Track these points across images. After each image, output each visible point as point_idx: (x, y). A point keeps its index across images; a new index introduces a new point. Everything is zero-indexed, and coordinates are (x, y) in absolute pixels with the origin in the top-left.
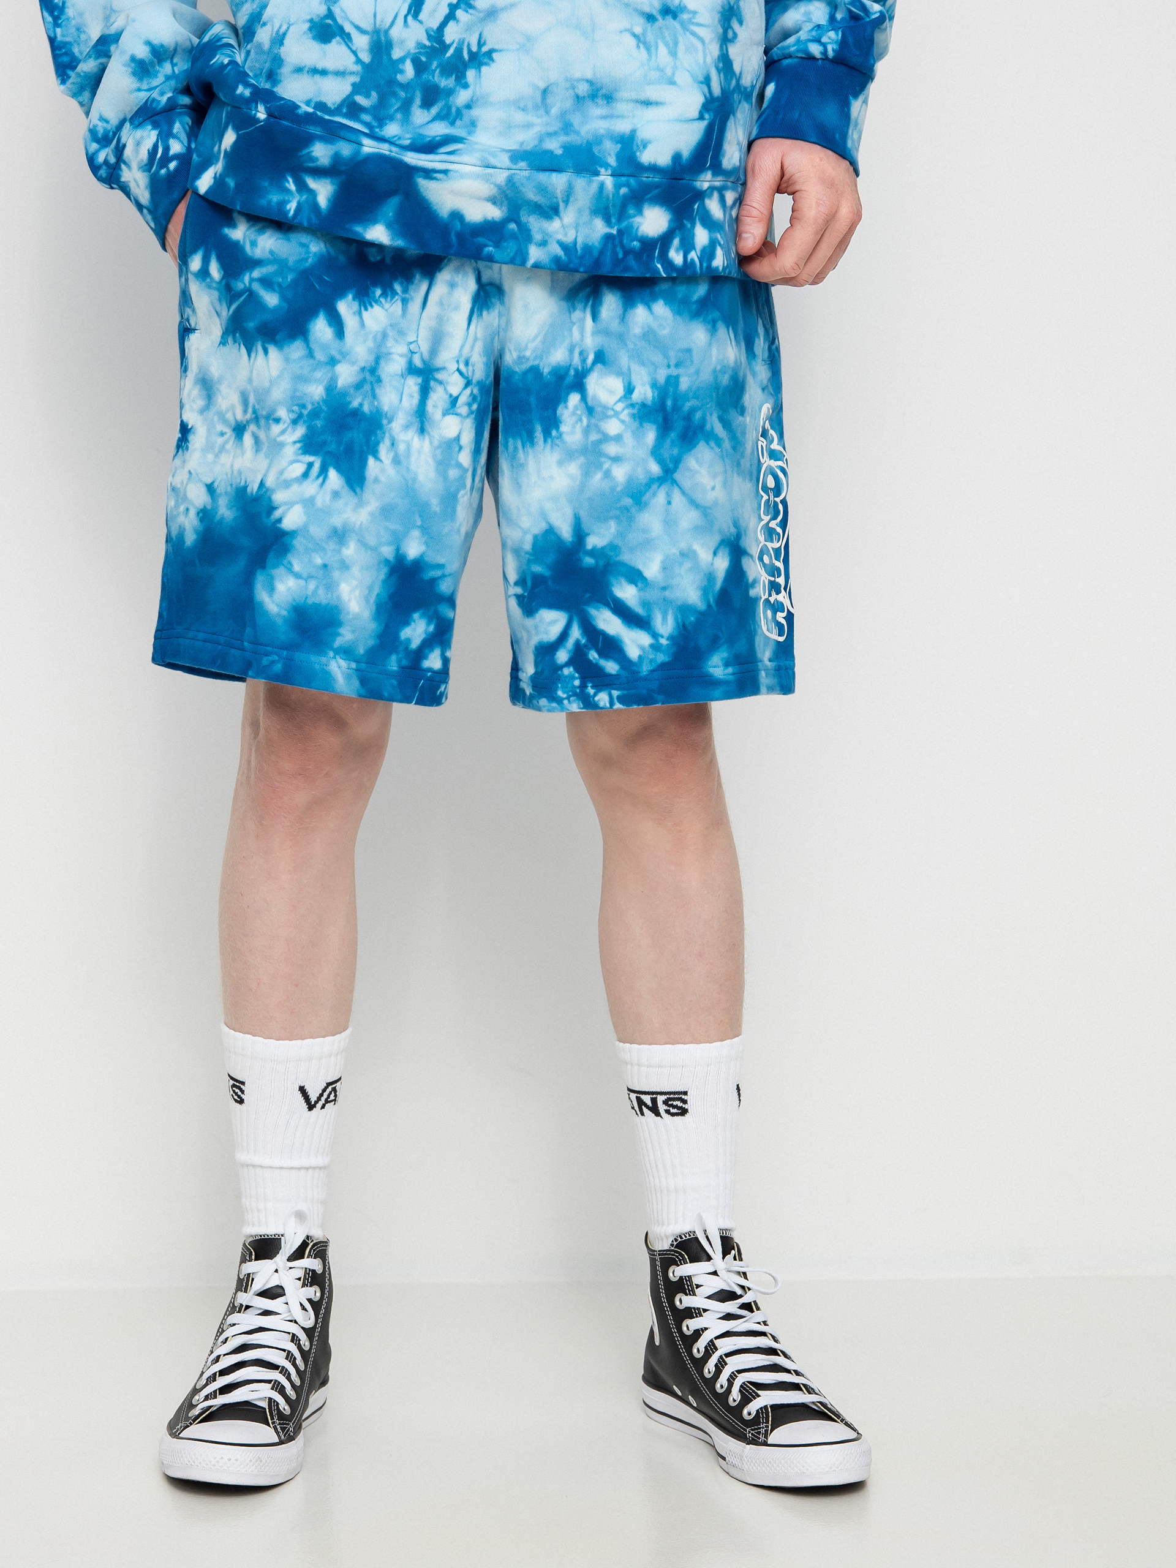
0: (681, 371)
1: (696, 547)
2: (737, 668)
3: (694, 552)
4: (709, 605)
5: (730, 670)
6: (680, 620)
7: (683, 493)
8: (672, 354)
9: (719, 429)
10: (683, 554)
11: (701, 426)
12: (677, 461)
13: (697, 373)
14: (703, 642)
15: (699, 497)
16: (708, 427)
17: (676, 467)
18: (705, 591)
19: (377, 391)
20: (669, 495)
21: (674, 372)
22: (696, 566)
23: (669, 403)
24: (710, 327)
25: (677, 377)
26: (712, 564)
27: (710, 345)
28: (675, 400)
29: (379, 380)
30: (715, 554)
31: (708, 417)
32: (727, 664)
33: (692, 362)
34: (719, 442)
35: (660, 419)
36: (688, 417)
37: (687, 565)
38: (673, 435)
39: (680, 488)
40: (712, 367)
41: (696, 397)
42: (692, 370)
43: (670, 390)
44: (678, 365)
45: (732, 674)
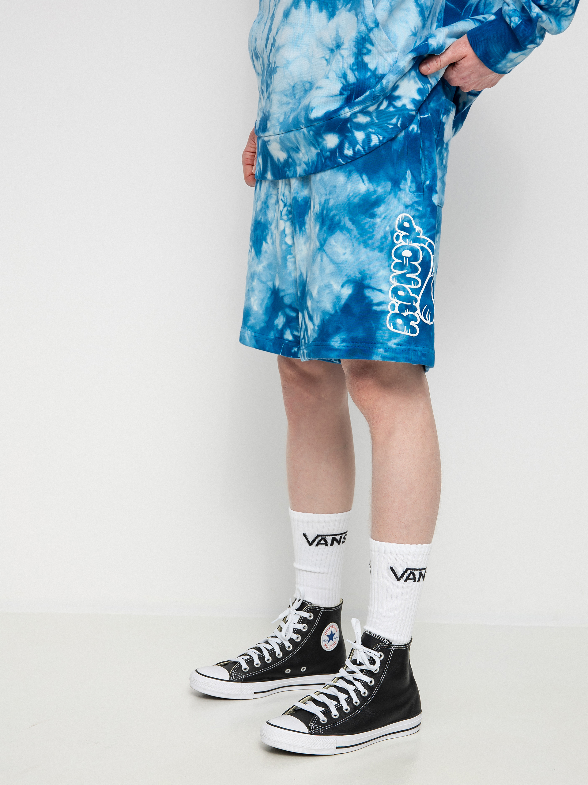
0: (331, 196)
1: (332, 283)
2: (350, 344)
3: (331, 285)
4: (336, 312)
5: (344, 344)
6: (322, 318)
7: (327, 255)
8: (327, 188)
9: (349, 224)
10: (326, 286)
11: (339, 223)
12: (325, 240)
13: (337, 197)
14: (331, 329)
15: (336, 258)
16: (342, 224)
17: (325, 243)
18: (334, 305)
19: (267, 212)
20: (322, 258)
21: (328, 197)
22: (331, 292)
23: (325, 212)
24: (347, 174)
25: (329, 199)
26: (340, 291)
27: (346, 183)
28: (327, 211)
29: (268, 207)
30: (343, 286)
31: (342, 218)
32: (343, 341)
33: (336, 192)
34: (349, 231)
35: (321, 220)
36: (332, 219)
37: (327, 291)
38: (325, 228)
39: (326, 253)
40: (348, 193)
41: (336, 209)
42: (335, 196)
43: (326, 206)
44: (330, 194)
45: (344, 347)
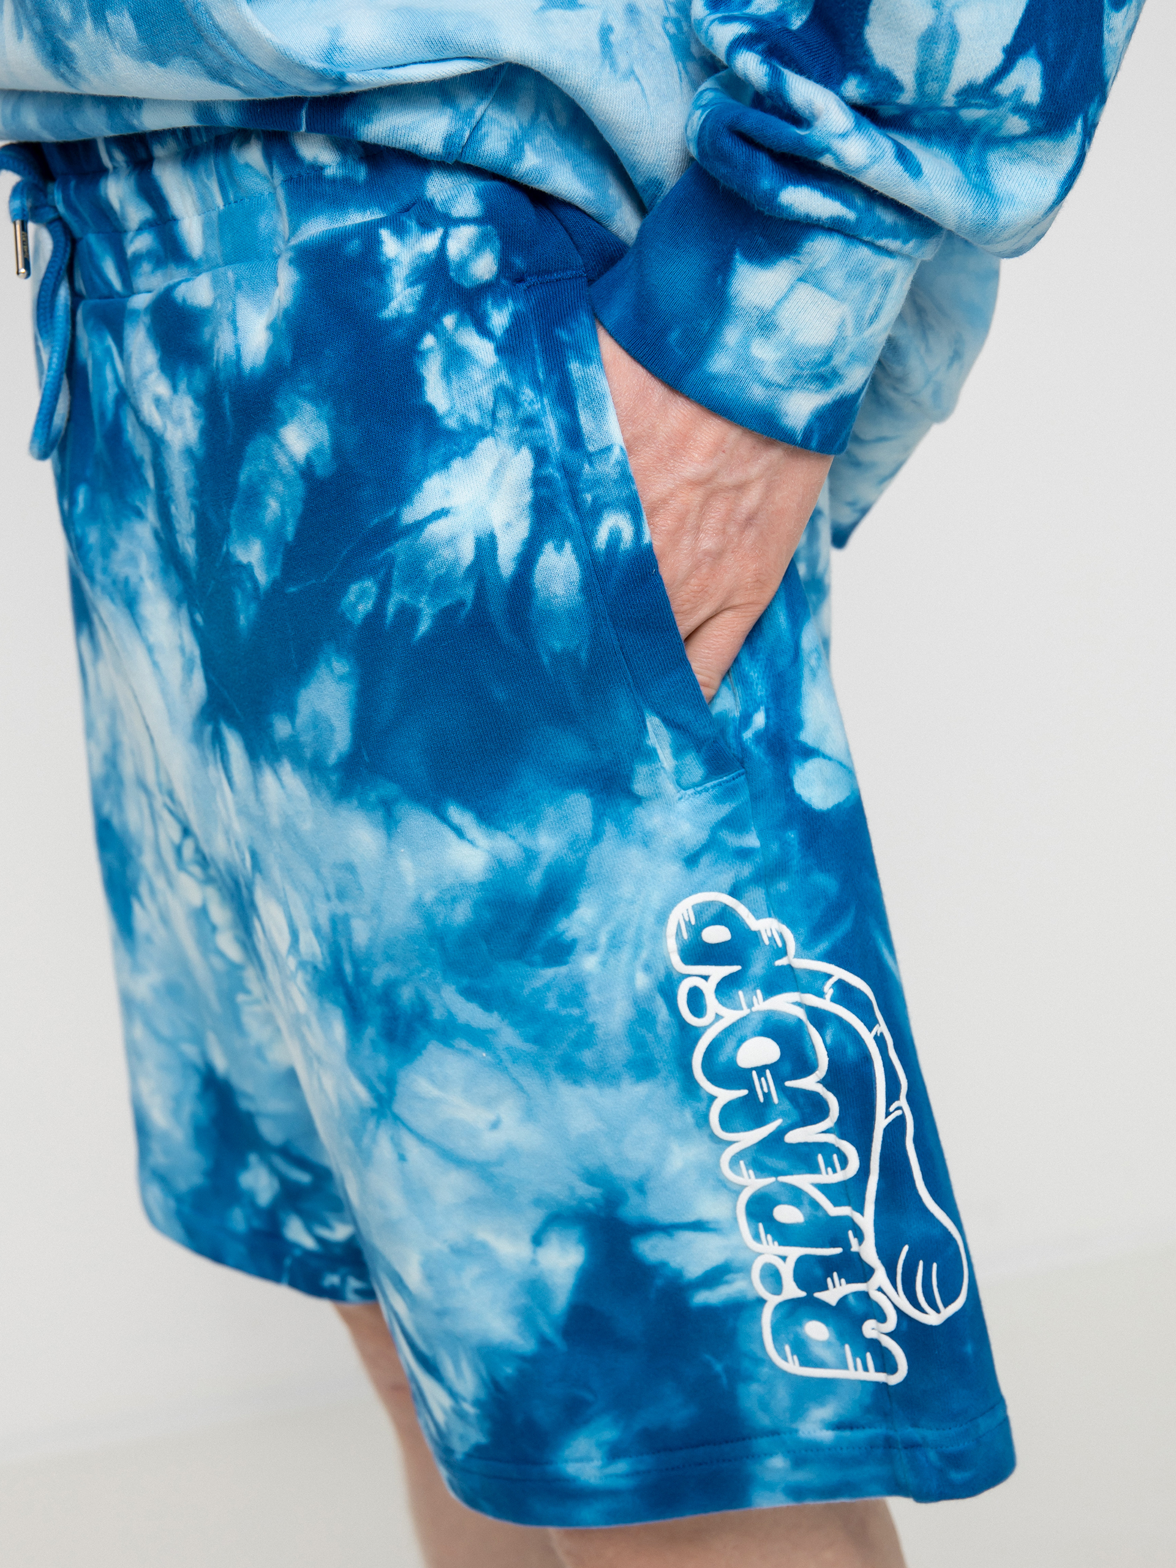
1: (484, 1234)
2: (647, 1462)
3: (484, 1245)
4: (544, 1342)
5: (622, 1466)
6: (484, 1373)
7: (421, 1139)
9: (469, 1013)
10: (457, 1251)
11: (422, 1013)
12: (390, 1082)
13: (375, 912)
14: (543, 1414)
15: (462, 1146)
16: (437, 1014)
17: (392, 1094)
18: (527, 1317)
20: (396, 1144)
22: (494, 1269)
23: (348, 968)
24: (380, 814)
25: (346, 919)
26: (534, 1262)
27: (390, 854)
28: (356, 964)
30: (537, 1240)
31: (430, 995)
32: (614, 1453)
34: (480, 1038)
35: (342, 998)
36: (388, 995)
37: (473, 1270)
38: (370, 1032)
39: (411, 1130)
40: (411, 894)
41: (390, 958)
42: (366, 907)
43: (343, 943)
44: (341, 895)
45: (627, 1475)
